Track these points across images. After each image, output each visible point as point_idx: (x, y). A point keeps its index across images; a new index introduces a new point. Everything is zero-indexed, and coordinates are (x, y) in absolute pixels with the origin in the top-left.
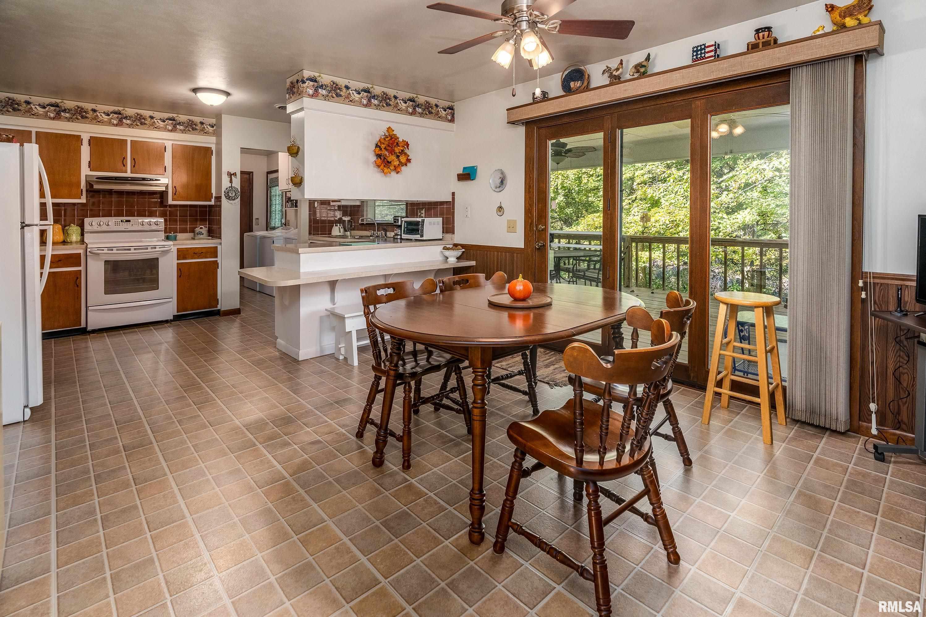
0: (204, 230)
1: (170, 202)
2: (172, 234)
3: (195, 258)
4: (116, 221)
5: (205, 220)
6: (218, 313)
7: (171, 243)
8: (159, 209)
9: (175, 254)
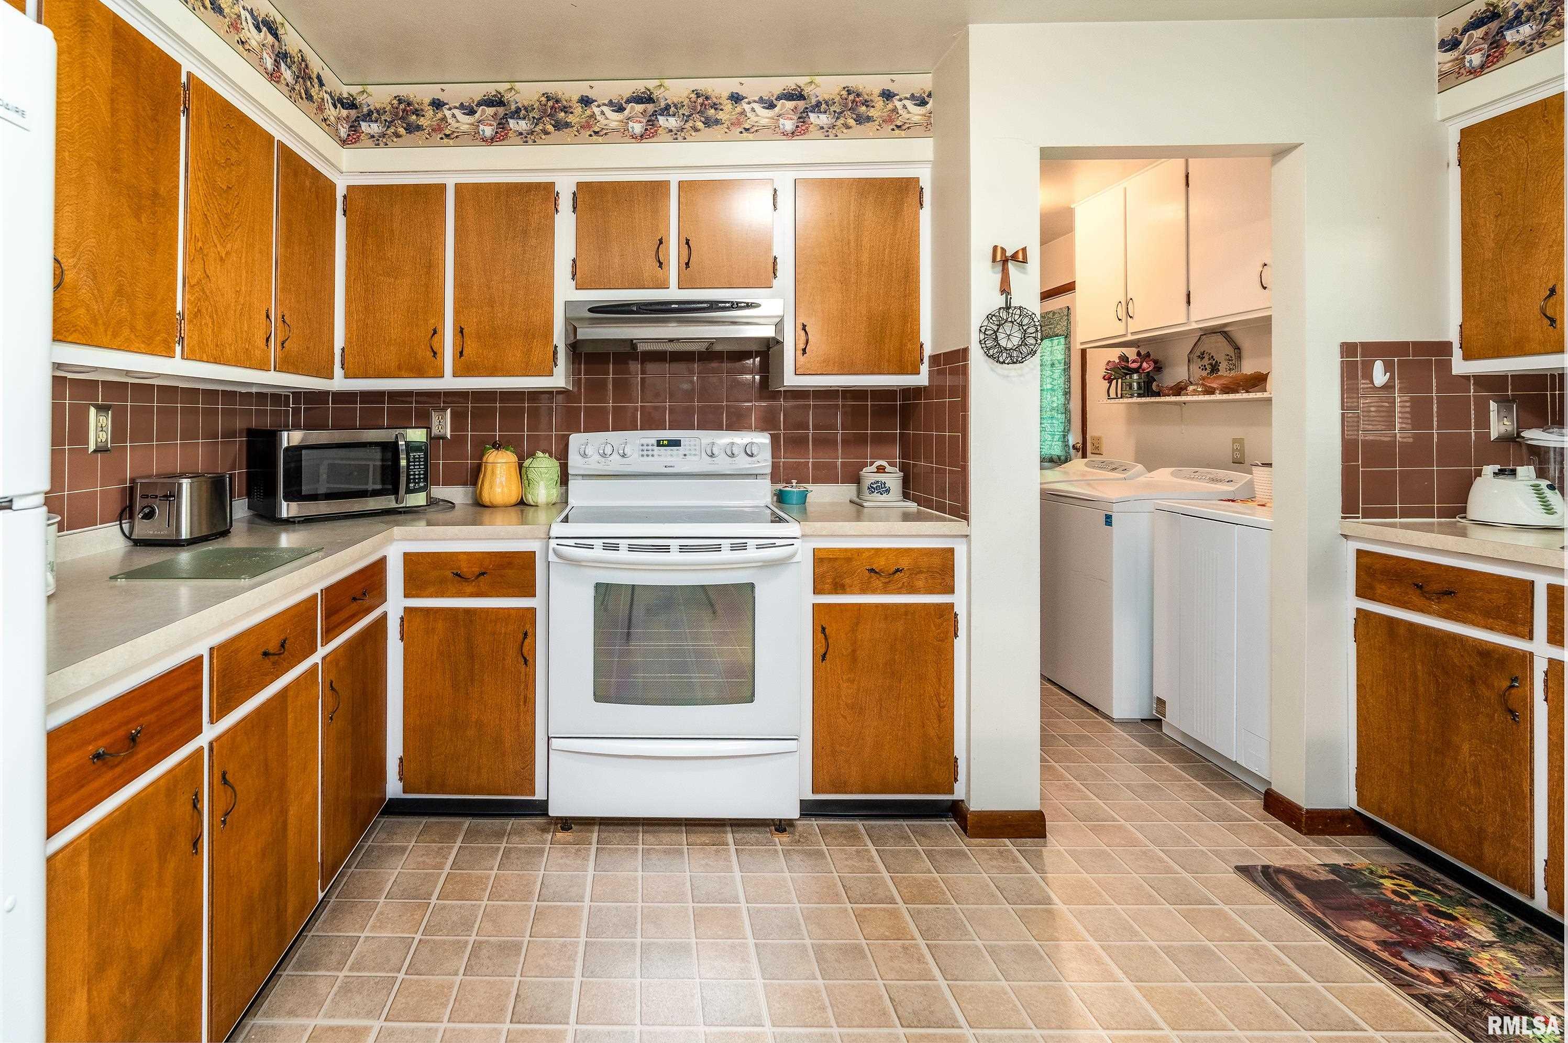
0: (893, 479)
1: (791, 380)
2: (794, 488)
3: (874, 591)
4: (645, 441)
5: (890, 440)
6: (956, 810)
7: (792, 529)
8: (755, 406)
9: (805, 571)
